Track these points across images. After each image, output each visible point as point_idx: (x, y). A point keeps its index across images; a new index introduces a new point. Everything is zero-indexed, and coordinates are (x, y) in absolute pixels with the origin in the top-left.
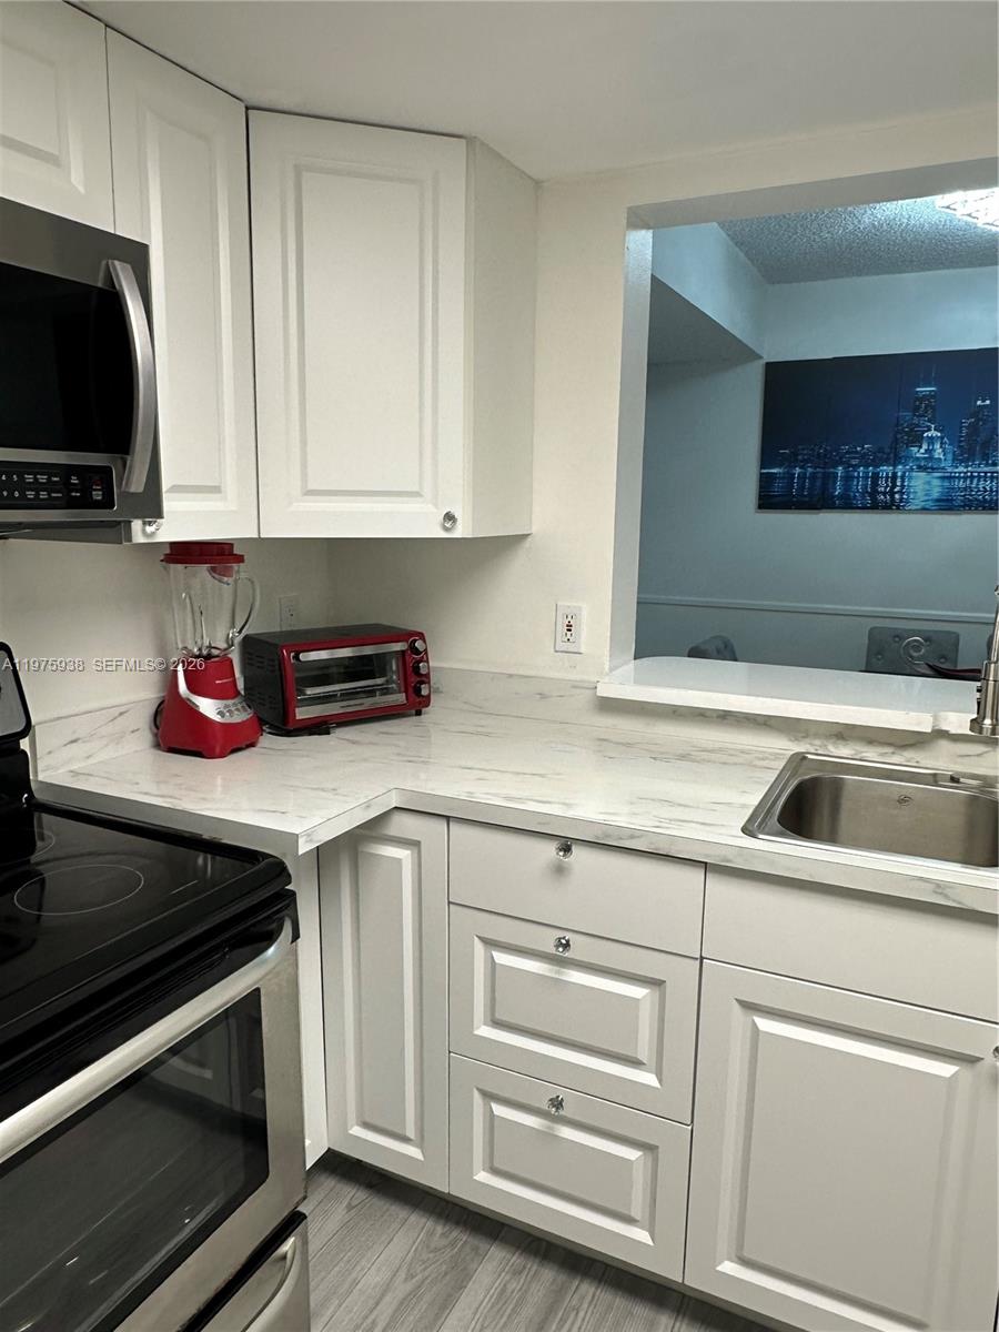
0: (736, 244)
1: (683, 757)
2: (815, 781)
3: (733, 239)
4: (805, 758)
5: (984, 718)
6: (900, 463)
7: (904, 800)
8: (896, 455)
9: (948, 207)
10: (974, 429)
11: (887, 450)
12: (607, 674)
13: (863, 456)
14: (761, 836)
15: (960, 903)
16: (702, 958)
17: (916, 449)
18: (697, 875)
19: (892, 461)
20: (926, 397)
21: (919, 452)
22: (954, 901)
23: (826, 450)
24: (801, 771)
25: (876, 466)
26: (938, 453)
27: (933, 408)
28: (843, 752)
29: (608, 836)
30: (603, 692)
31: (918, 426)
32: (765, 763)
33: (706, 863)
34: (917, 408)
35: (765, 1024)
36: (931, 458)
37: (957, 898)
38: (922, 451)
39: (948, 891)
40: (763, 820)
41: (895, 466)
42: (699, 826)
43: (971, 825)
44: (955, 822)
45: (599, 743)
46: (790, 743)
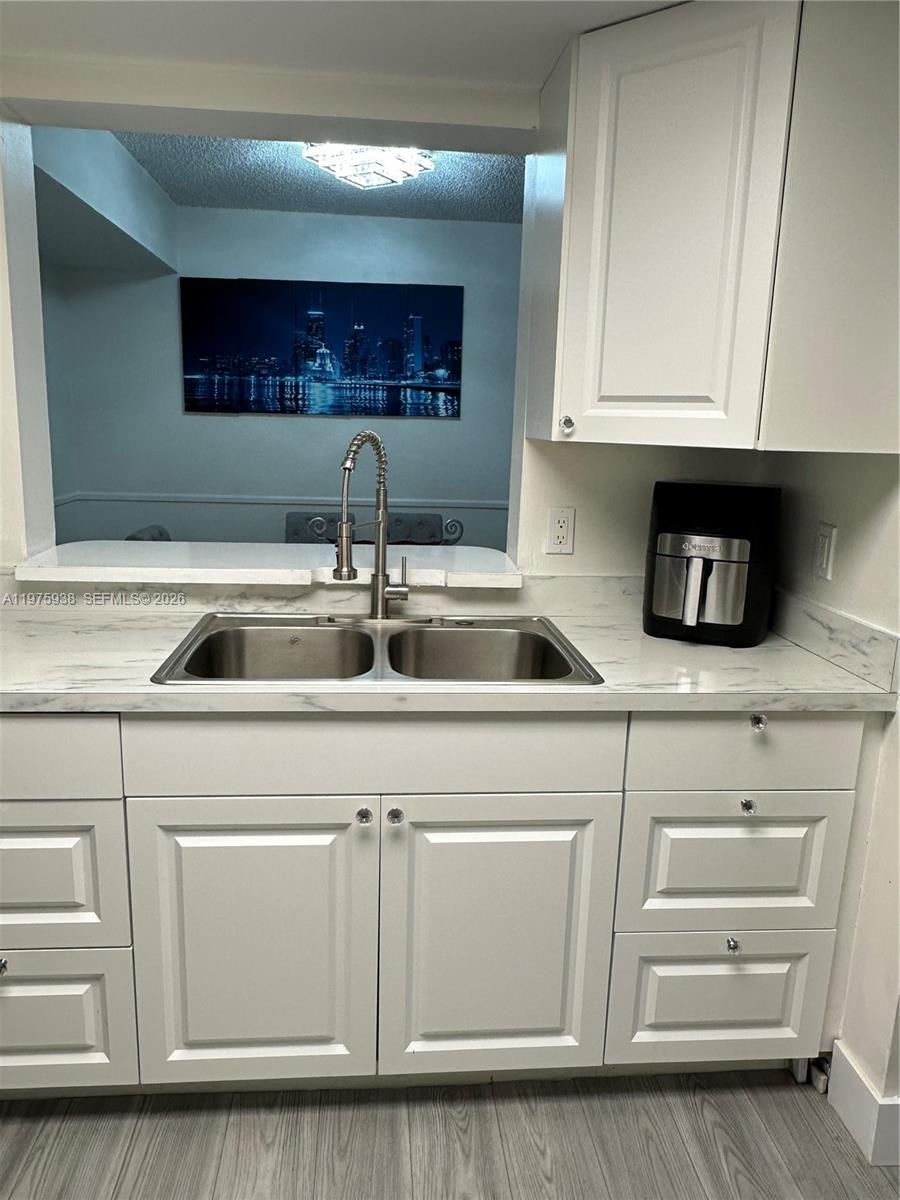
0: (139, 161)
1: (104, 628)
2: (221, 635)
3: (134, 154)
4: (215, 617)
5: (342, 568)
6: (301, 375)
7: (294, 641)
8: (296, 368)
9: (312, 158)
10: (354, 349)
11: (289, 363)
12: (26, 559)
13: (270, 368)
14: (168, 682)
15: (324, 708)
16: (125, 798)
17: (311, 363)
18: (112, 725)
19: (293, 372)
20: (317, 319)
21: (315, 365)
22: (319, 707)
23: (240, 361)
24: (211, 627)
25: (282, 376)
26: (329, 367)
27: (323, 329)
28: (247, 609)
29: (21, 704)
30: (21, 576)
31: (312, 343)
32: (181, 625)
33: (119, 713)
34: (310, 328)
35: (185, 841)
36: (323, 371)
37: (319, 704)
38: (317, 365)
39: (313, 700)
40: (172, 668)
41: (297, 376)
42: (111, 682)
43: (343, 652)
44: (332, 652)
45: (20, 624)
46: (202, 606)
